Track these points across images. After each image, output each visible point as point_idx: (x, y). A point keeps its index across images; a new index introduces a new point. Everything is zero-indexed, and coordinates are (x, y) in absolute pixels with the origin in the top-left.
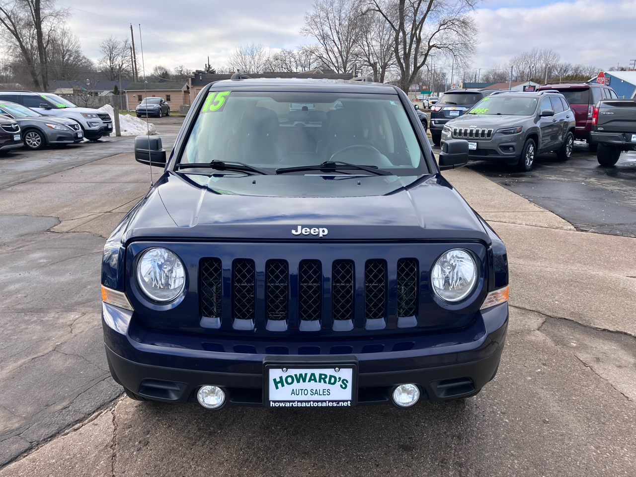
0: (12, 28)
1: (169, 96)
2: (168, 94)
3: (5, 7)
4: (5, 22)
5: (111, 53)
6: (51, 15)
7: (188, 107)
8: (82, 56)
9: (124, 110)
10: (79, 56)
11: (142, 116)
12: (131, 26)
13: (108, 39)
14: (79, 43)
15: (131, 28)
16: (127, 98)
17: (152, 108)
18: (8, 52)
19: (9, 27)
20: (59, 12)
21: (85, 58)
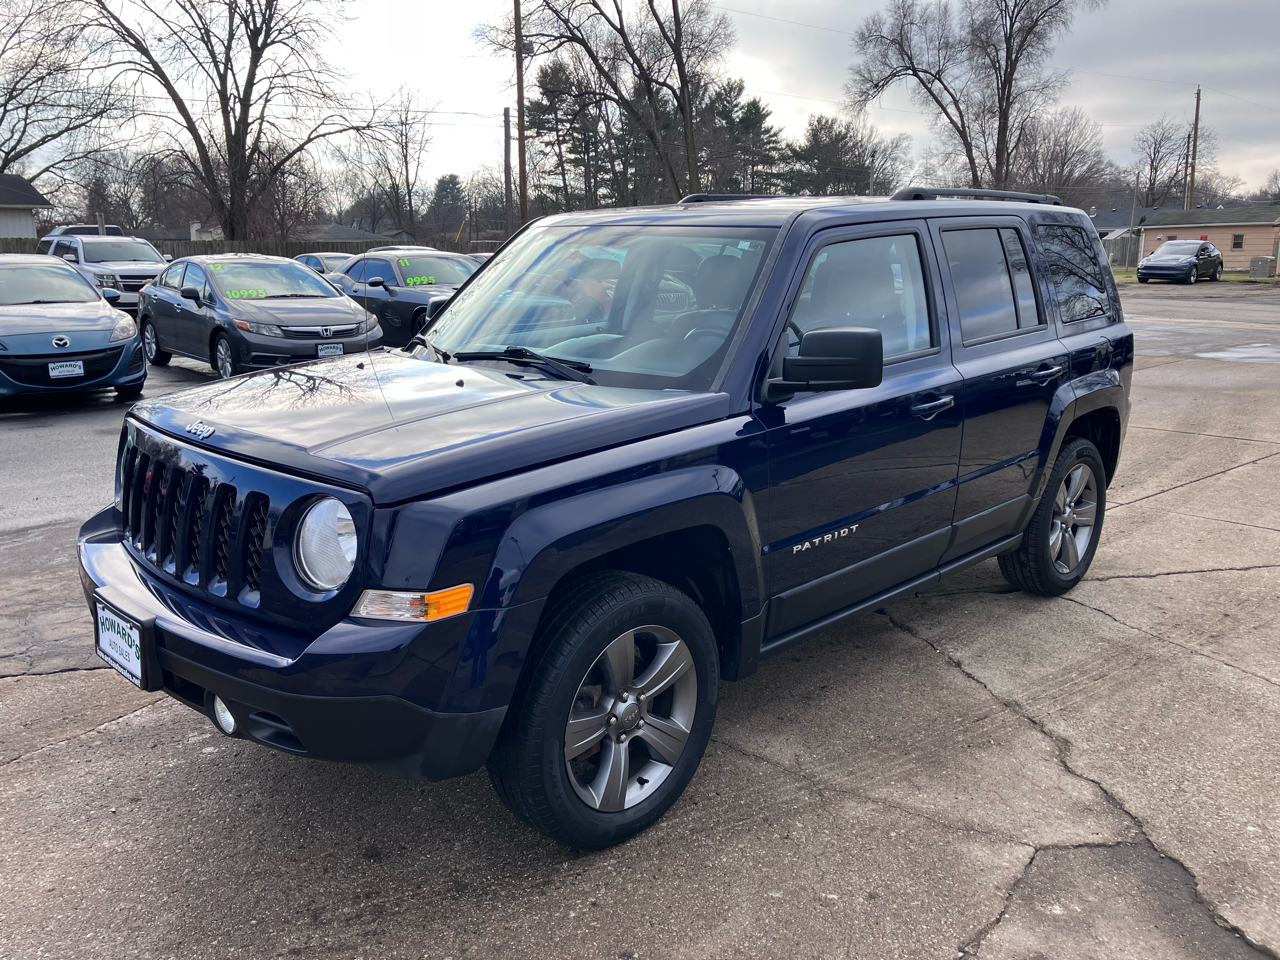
0: (957, 119)
1: (1242, 236)
2: (1238, 232)
3: (952, 84)
4: (949, 111)
5: (1156, 152)
6: (1033, 89)
7: (1272, 260)
8: (1105, 162)
9: (1130, 269)
10: (1100, 162)
11: (1150, 280)
12: (1199, 91)
13: (1155, 124)
14: (1099, 137)
15: (1198, 94)
16: (1142, 244)
17: (1174, 263)
18: (943, 164)
19: (954, 118)
20: (1047, 81)
21: (1112, 166)
